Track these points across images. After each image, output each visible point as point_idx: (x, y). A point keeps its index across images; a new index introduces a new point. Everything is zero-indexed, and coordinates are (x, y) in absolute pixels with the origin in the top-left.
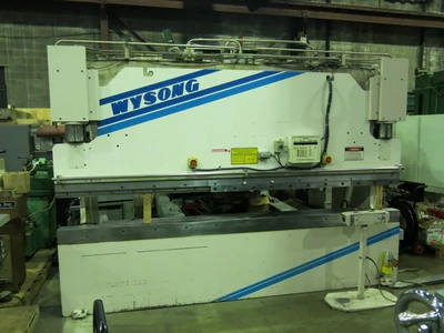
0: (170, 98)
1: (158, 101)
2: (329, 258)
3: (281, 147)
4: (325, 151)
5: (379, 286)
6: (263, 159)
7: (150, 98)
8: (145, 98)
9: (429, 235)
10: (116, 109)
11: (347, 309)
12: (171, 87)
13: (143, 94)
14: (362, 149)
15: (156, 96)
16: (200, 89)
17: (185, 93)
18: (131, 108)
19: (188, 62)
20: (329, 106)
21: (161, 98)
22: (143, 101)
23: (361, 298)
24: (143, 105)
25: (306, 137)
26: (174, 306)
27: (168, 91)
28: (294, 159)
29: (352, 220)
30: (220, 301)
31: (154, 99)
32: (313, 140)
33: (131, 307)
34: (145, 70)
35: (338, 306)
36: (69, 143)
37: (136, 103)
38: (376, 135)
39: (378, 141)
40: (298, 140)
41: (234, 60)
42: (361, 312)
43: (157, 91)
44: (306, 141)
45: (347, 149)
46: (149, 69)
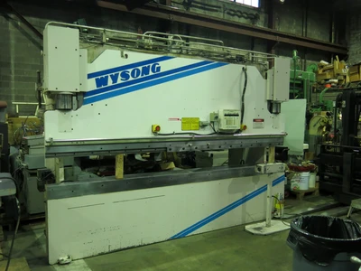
0: (140, 77)
1: (131, 79)
2: (244, 200)
3: (217, 117)
4: (242, 121)
5: (274, 218)
6: (203, 126)
7: (125, 76)
8: (122, 75)
9: (292, 184)
10: (99, 83)
11: (264, 233)
12: (140, 68)
13: (120, 72)
14: (263, 120)
15: (130, 74)
16: (162, 71)
17: (151, 73)
18: (110, 83)
19: (147, 49)
20: (245, 89)
21: (133, 76)
22: (120, 77)
23: (268, 226)
24: (119, 81)
25: (232, 111)
26: (140, 246)
27: (138, 70)
28: (224, 127)
29: (265, 170)
30: (173, 238)
31: (127, 77)
32: (236, 113)
33: (107, 251)
34: (122, 53)
35: (257, 232)
36: (59, 110)
37: (115, 79)
38: (271, 111)
39: (272, 115)
40: (227, 113)
41: (179, 51)
42: (273, 234)
43: (130, 70)
44: (232, 113)
45: (254, 120)
46: (125, 53)
